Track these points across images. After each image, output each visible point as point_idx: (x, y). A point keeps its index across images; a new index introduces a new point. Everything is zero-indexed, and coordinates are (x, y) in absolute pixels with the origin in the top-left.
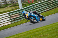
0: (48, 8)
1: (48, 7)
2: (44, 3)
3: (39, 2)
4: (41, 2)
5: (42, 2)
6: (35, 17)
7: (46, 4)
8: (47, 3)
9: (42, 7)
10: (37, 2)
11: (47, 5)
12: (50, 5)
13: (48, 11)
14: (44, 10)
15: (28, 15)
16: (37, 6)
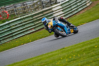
0: (34, 28)
1: (34, 25)
2: (26, 20)
3: (18, 17)
4: (22, 17)
5: (24, 17)
6: (62, 27)
7: (30, 20)
8: (32, 20)
9: (24, 25)
10: (16, 18)
11: (33, 22)
12: (37, 22)
13: (33, 34)
14: (26, 31)
15: (51, 23)
16: (16, 25)
